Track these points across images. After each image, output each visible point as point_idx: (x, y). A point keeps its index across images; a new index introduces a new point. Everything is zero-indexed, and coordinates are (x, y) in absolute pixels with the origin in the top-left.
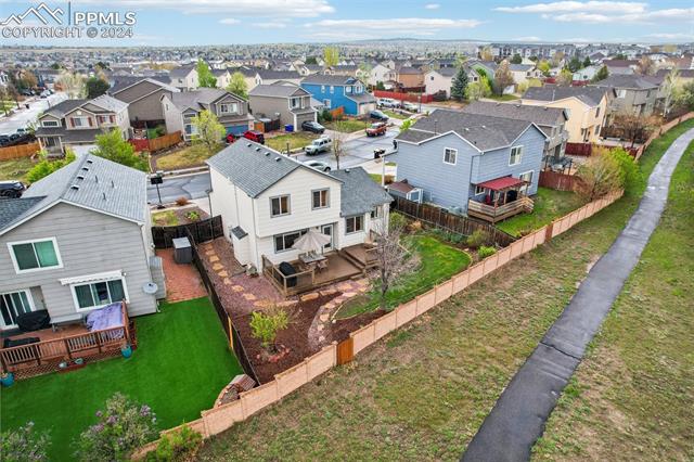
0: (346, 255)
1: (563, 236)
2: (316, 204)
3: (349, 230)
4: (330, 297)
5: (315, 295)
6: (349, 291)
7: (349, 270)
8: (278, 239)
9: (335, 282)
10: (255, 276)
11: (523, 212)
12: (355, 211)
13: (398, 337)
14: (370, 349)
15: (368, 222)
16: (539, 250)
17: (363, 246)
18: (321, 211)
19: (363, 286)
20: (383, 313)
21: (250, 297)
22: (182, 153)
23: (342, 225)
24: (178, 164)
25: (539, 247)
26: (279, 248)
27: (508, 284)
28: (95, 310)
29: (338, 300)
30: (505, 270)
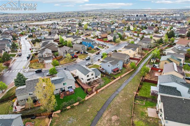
0: (95, 81)
1: (123, 77)
2: (92, 75)
3: (96, 78)
4: (94, 86)
5: (92, 86)
6: (96, 86)
7: (96, 83)
8: (87, 80)
9: (95, 85)
10: (85, 84)
11: (119, 73)
12: (96, 76)
13: (102, 91)
14: (99, 92)
15: (98, 76)
16: (119, 79)
17: (97, 79)
18: (93, 76)
19: (98, 85)
20: (100, 88)
21: (85, 87)
22: (64, 60)
23: (95, 77)
24: (64, 63)
25: (120, 79)
26: (88, 81)
27: (114, 84)
28: (70, 89)
29: (95, 87)
30: (114, 82)
